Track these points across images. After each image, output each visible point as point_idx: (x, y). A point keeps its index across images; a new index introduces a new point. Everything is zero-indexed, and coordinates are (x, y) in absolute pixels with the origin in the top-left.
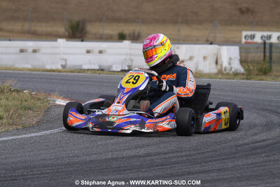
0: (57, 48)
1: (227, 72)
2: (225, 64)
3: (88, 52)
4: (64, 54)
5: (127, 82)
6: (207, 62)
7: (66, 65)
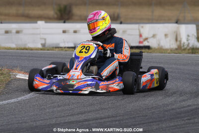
0: (37, 29)
1: (185, 47)
2: (184, 40)
3: (64, 32)
4: (43, 34)
5: (80, 52)
6: (168, 39)
7: (45, 43)
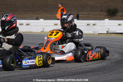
0: (105, 23)
3: (119, 25)
7: (109, 31)
